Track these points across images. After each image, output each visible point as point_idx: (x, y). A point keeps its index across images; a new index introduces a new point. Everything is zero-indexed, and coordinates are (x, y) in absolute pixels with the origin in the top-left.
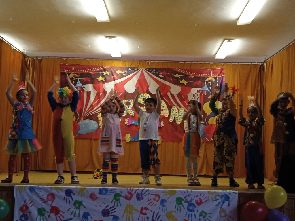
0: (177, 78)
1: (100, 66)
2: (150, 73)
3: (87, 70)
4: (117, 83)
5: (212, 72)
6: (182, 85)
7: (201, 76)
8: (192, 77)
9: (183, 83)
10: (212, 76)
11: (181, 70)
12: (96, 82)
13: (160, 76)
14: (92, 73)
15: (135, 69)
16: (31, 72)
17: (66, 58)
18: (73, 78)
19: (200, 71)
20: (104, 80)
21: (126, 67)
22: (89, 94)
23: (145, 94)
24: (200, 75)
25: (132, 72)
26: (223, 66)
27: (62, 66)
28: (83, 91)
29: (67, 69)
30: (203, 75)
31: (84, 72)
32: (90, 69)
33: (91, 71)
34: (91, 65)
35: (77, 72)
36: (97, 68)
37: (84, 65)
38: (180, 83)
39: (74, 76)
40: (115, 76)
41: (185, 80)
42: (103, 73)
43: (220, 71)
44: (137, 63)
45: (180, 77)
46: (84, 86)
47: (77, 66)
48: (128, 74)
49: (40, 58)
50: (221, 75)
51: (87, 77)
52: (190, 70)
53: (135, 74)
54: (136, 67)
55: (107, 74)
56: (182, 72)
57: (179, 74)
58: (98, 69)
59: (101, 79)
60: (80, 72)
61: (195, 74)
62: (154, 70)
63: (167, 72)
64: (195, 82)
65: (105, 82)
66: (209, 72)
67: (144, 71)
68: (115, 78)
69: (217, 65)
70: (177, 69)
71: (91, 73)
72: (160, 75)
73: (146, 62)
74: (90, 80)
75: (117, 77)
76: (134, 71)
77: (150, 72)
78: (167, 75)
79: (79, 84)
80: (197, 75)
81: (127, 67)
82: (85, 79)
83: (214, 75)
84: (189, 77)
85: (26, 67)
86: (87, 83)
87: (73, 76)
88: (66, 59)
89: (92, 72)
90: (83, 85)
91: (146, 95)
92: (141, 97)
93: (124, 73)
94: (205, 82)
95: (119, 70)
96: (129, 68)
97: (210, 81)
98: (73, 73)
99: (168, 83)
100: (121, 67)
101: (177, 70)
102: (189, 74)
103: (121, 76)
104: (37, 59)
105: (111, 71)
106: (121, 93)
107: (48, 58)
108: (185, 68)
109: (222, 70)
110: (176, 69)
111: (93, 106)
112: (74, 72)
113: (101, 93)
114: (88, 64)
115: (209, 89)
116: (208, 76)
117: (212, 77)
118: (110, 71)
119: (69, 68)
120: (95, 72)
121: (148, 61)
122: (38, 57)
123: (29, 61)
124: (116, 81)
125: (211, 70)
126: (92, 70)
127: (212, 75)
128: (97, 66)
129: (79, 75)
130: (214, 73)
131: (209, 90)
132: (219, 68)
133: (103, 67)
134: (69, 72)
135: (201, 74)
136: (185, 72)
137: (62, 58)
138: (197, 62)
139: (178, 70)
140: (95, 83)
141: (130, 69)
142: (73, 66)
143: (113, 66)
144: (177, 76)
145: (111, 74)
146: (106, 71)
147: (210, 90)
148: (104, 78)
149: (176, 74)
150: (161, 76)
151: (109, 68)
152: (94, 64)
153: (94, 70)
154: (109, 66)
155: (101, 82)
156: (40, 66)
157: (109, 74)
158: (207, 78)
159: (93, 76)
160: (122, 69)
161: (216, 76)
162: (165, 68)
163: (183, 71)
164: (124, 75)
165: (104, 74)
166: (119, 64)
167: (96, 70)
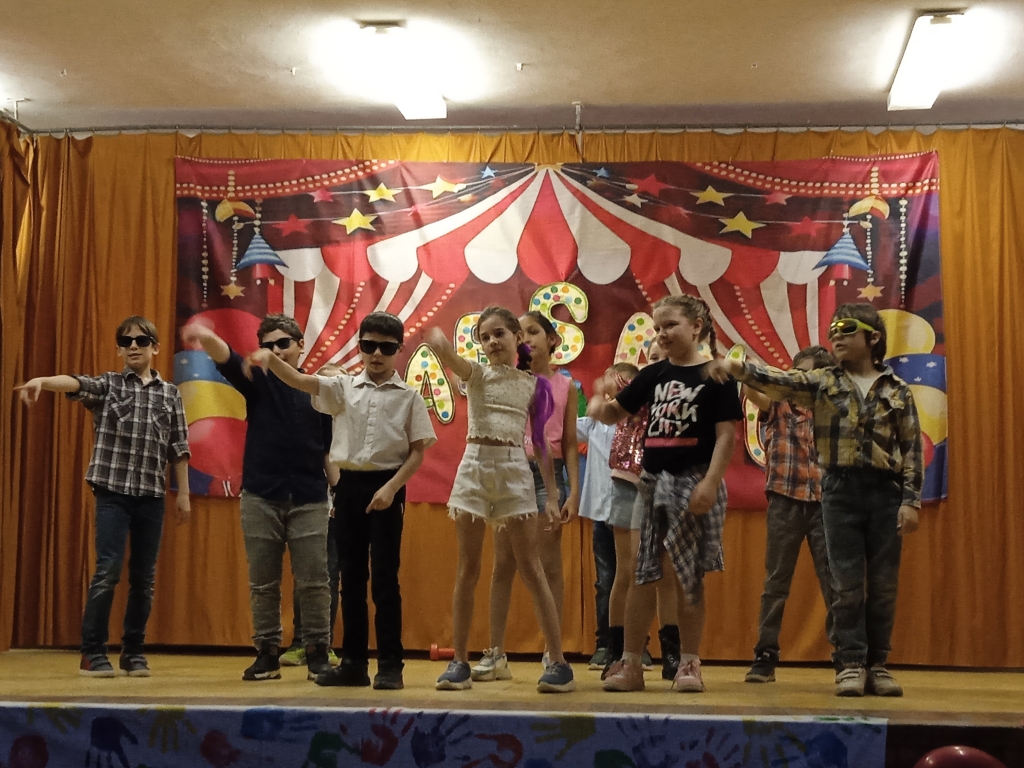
0: (711, 206)
1: (350, 164)
2: (585, 185)
3: (294, 182)
4: (430, 238)
5: (876, 174)
6: (736, 238)
7: (826, 191)
8: (782, 199)
9: (738, 232)
10: (875, 192)
11: (731, 168)
12: (335, 235)
13: (629, 199)
14: (317, 197)
15: (512, 171)
16: (43, 202)
17: (198, 131)
18: (233, 223)
19: (822, 171)
20: (370, 227)
21: (471, 160)
22: (304, 292)
23: (560, 286)
24: (822, 188)
25: (501, 185)
26: (928, 138)
27: (182, 169)
28: (280, 279)
29: (203, 180)
30: (831, 189)
31: (280, 191)
32: (309, 179)
33: (311, 186)
34: (314, 157)
35: (249, 194)
36: (340, 172)
37: (277, 162)
38: (724, 230)
39: (237, 212)
40: (421, 207)
41: (750, 218)
42: (368, 192)
43: (915, 166)
44: (524, 143)
45: (724, 199)
46: (283, 255)
47: (250, 164)
48: (480, 196)
49: (80, 137)
50: (919, 184)
51: (293, 217)
52: (773, 168)
53: (513, 196)
54: (519, 161)
55: (383, 201)
56: (732, 176)
57: (721, 185)
58: (342, 177)
59: (356, 221)
60: (261, 191)
61: (794, 183)
62: (602, 172)
63: (662, 179)
64: (797, 226)
65: (378, 238)
66: (860, 173)
67: (554, 178)
68: (423, 218)
69: (903, 141)
70: (710, 164)
71: (312, 198)
72: (630, 193)
73: (566, 137)
74: (307, 227)
75: (432, 209)
76: (506, 180)
77: (583, 180)
78: (665, 194)
79: (258, 250)
80: (803, 191)
81: (478, 161)
82: (285, 226)
83: (885, 186)
84: (765, 200)
85: (18, 180)
86: (295, 242)
87: (233, 213)
88: (199, 137)
89: (316, 189)
90: (277, 252)
91: (565, 290)
92: (543, 300)
93: (461, 193)
94: (846, 223)
95: (439, 179)
96: (483, 166)
97: (869, 217)
98: (231, 200)
99: (668, 234)
100: (447, 164)
101: (708, 168)
102: (768, 186)
103: (449, 206)
104: (70, 140)
105: (405, 184)
106: (452, 285)
107: (116, 132)
108: (745, 156)
109: (926, 159)
110: (705, 164)
111: (324, 349)
112: (236, 192)
113: (360, 289)
114: (298, 156)
115: (864, 256)
116: (859, 193)
117: (877, 198)
118: (400, 181)
119: (212, 177)
120: (328, 189)
121: (573, 133)
122: (72, 130)
123: (36, 151)
124: (425, 228)
125: (874, 163)
126: (314, 181)
127: (877, 185)
128: (338, 161)
129: (261, 205)
130: (885, 177)
131: (861, 262)
132: (913, 149)
133: (365, 167)
134: (215, 195)
135: (827, 184)
136: (749, 177)
137: (181, 132)
138: (805, 129)
139: (716, 171)
140: (330, 242)
141: (488, 172)
142: (231, 166)
143: (411, 158)
144: (711, 195)
145: (403, 196)
146: (382, 186)
147: (866, 260)
148: (372, 218)
149: (705, 190)
150: (635, 199)
151: (394, 171)
152: (325, 156)
153: (326, 183)
154: (391, 162)
155: (358, 236)
156: (83, 173)
157: (392, 199)
158: (854, 200)
159: (323, 210)
160: (451, 171)
161: (894, 192)
162: (653, 159)
163: (738, 170)
164: (462, 198)
165: (372, 200)
166: (439, 150)
167: (335, 181)
